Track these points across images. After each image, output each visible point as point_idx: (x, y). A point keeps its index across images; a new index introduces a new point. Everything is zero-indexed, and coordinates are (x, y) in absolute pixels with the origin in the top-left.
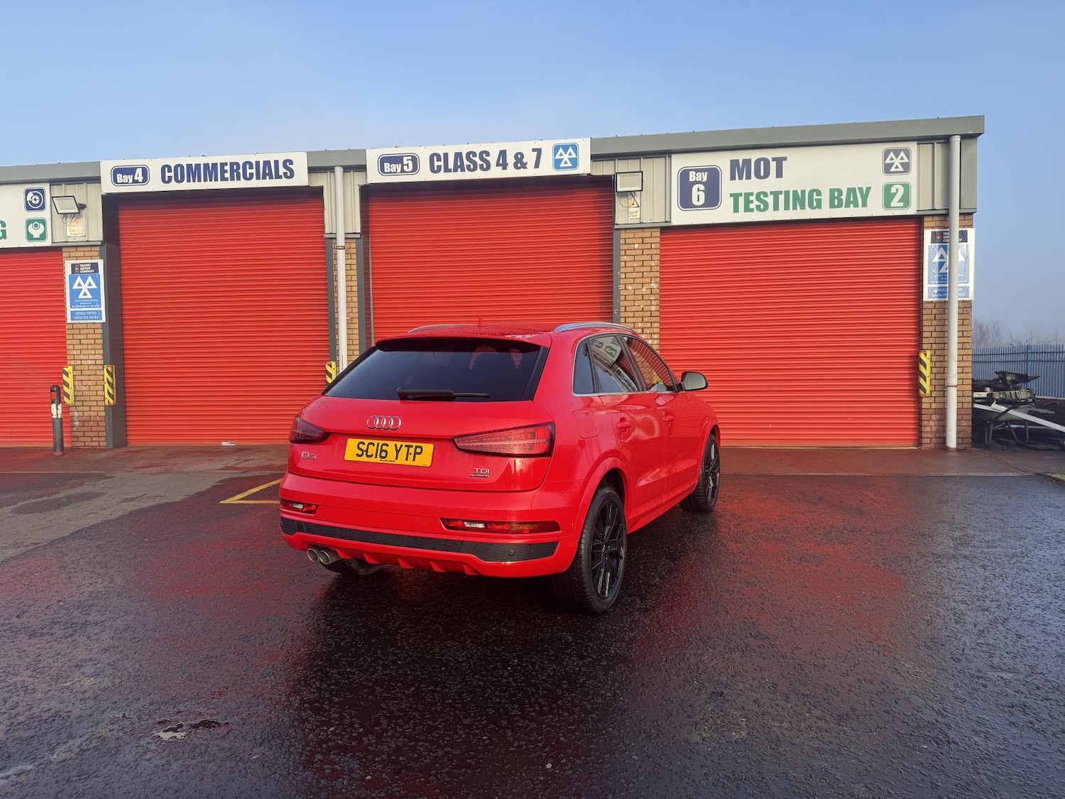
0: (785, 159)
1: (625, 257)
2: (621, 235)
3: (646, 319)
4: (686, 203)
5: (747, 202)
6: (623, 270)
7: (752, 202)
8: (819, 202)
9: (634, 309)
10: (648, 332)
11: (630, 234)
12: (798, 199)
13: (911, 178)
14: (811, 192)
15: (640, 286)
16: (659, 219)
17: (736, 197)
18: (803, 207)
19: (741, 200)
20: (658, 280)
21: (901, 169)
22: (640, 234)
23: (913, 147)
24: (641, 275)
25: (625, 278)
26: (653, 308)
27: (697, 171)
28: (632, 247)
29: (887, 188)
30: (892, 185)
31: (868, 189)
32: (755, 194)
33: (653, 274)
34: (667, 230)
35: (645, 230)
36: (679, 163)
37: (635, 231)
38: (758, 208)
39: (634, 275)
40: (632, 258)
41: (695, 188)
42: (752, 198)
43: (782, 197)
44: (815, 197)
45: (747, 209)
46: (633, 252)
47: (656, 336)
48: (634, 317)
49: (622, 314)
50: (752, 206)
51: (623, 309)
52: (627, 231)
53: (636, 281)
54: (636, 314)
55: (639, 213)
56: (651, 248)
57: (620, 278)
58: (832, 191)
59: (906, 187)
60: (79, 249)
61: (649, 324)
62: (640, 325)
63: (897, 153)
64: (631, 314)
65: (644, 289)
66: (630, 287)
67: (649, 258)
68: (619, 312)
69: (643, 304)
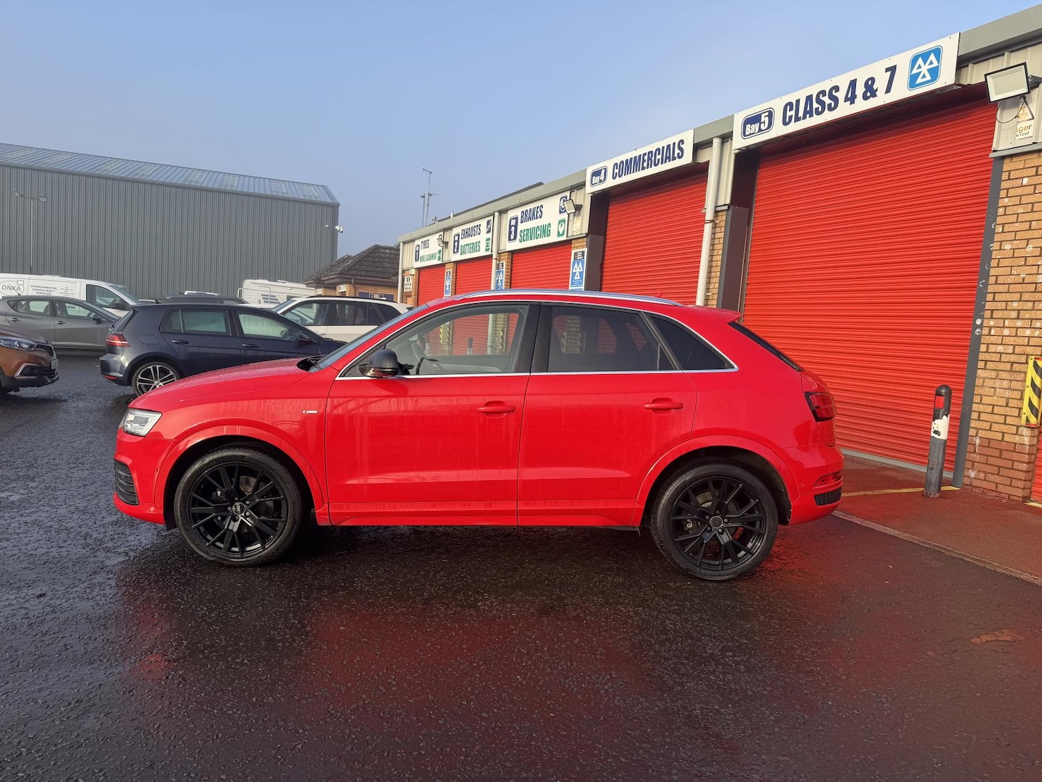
1: (1006, 200)
2: (1005, 166)
3: (1027, 298)
6: (999, 220)
9: (1010, 279)
10: (1027, 316)
11: (1017, 163)
15: (1024, 244)
24: (1027, 226)
25: (1003, 232)
28: (1018, 182)
35: (1040, 154)
39: (1017, 226)
40: (1016, 200)
46: (1019, 191)
49: (990, 289)
51: (992, 280)
52: (1015, 159)
53: (1019, 236)
54: (1012, 288)
55: (1033, 128)
57: (993, 232)
60: (579, 241)
61: (1030, 304)
62: (1015, 305)
64: (1003, 288)
65: (1029, 248)
66: (1007, 246)
68: (986, 285)
69: (1023, 272)
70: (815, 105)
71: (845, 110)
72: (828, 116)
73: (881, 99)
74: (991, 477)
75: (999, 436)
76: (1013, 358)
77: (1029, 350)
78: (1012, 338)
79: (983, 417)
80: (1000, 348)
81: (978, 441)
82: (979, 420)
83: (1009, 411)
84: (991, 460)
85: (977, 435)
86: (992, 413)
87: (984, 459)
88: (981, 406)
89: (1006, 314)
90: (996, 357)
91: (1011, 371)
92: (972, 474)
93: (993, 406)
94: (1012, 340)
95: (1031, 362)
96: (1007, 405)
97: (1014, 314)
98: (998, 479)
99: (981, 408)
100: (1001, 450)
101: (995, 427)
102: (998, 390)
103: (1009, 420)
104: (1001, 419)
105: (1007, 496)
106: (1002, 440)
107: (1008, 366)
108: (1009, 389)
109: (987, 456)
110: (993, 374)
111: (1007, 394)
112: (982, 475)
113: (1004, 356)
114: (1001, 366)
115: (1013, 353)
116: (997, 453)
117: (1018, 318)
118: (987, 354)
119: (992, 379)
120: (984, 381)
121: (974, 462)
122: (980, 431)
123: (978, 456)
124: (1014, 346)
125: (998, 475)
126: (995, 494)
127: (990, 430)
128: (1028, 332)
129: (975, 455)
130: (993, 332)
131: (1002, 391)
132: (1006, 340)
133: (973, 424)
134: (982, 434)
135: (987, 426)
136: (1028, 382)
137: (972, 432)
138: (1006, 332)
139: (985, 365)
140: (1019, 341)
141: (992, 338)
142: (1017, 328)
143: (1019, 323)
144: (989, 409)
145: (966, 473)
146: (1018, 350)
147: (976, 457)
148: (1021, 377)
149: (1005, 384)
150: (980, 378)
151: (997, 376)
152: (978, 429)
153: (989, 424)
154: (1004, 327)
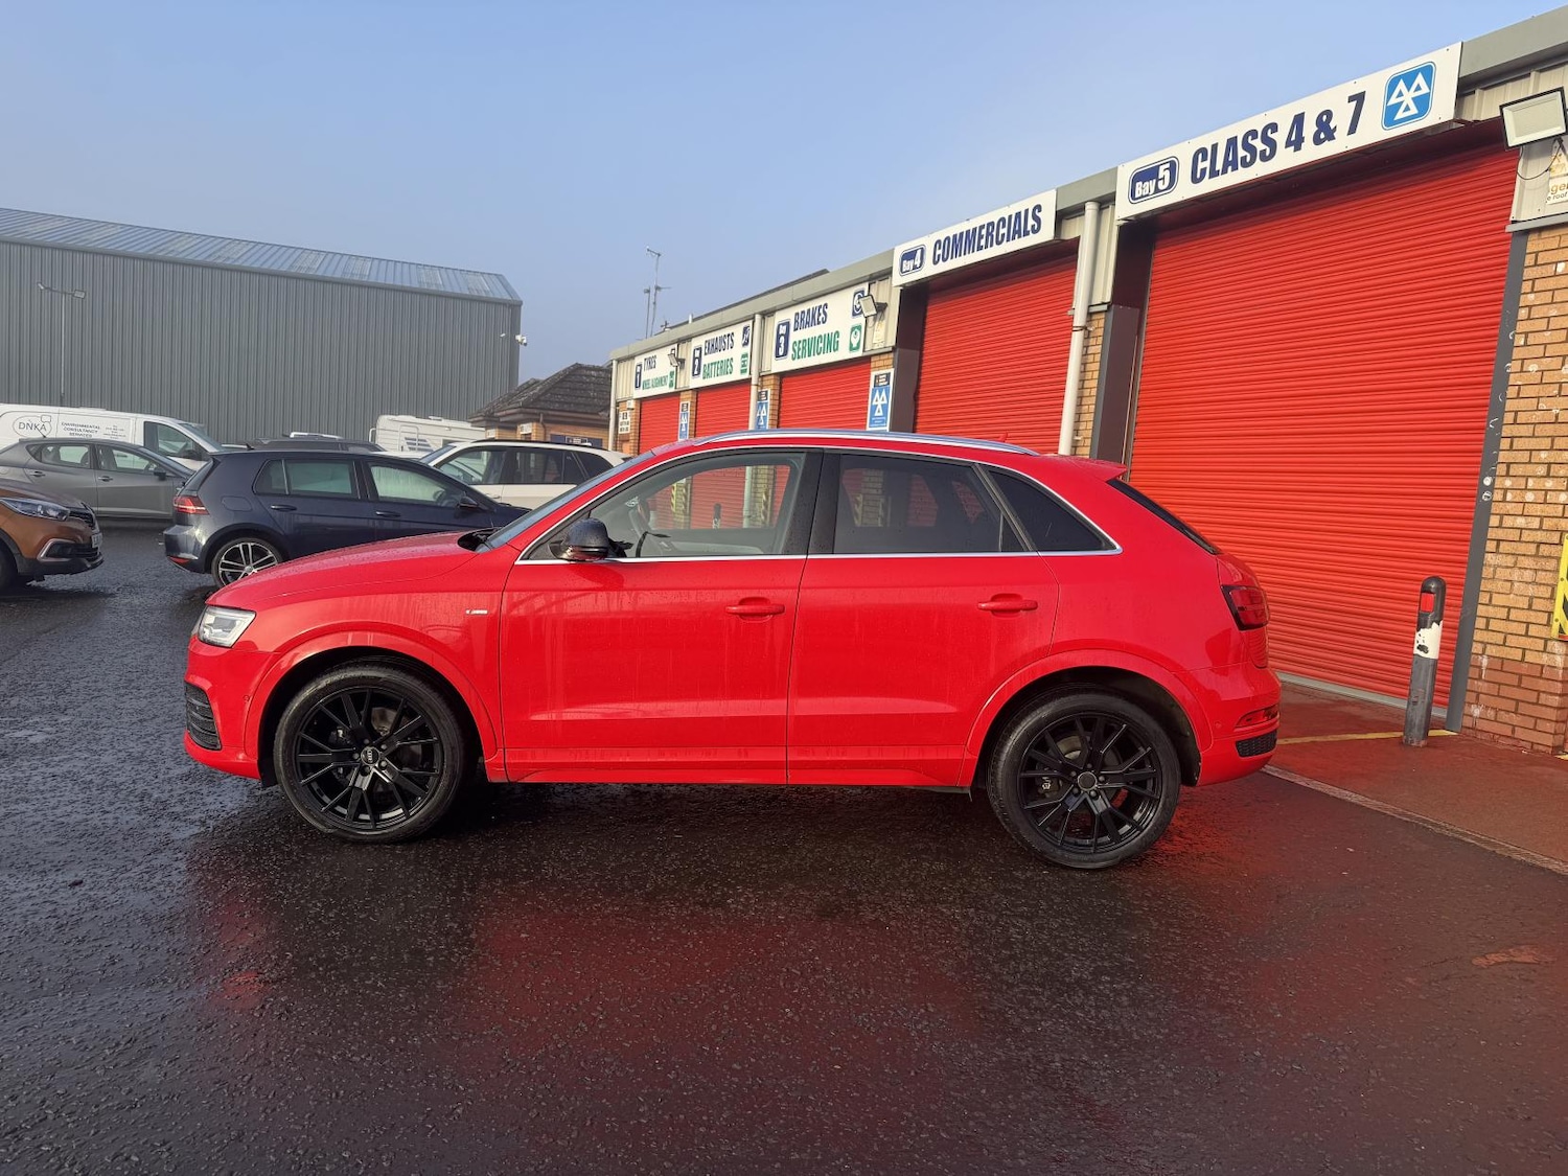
1: (1532, 296)
2: (1529, 244)
3: (1559, 442)
6: (1521, 327)
9: (1537, 417)
10: (1561, 473)
11: (1548, 241)
15: (1558, 365)
24: (1562, 336)
25: (1526, 345)
28: (1550, 270)
37: (1561, 232)
39: (1547, 337)
40: (1547, 297)
46: (1551, 283)
48: (1533, 437)
49: (1506, 431)
51: (1509, 418)
52: (1545, 235)
53: (1550, 350)
54: (1539, 430)
57: (1511, 345)
60: (882, 357)
62: (1543, 455)
64: (1526, 430)
66: (1533, 367)
68: (1500, 425)
69: (1557, 406)
70: (1241, 153)
71: (1286, 160)
72: (1260, 170)
73: (1342, 144)
74: (1504, 717)
75: (1518, 655)
76: (1540, 536)
77: (1564, 524)
78: (1539, 506)
79: (1493, 625)
80: (1521, 522)
81: (1485, 662)
82: (1487, 629)
83: (1532, 617)
84: (1505, 691)
85: (1484, 653)
86: (1508, 619)
87: (1494, 689)
88: (1490, 608)
89: (1529, 470)
90: (1515, 535)
91: (1536, 556)
92: (1477, 711)
93: (1509, 608)
94: (1538, 509)
96: (1530, 608)
97: (1542, 470)
98: (1516, 719)
99: (1491, 612)
100: (1521, 676)
101: (1511, 641)
102: (1516, 584)
103: (1533, 630)
104: (1521, 629)
105: (1528, 746)
106: (1522, 661)
107: (1532, 549)
108: (1534, 583)
109: (1499, 684)
110: (1510, 560)
111: (1531, 590)
112: (1491, 714)
113: (1525, 533)
114: (1522, 548)
115: (1540, 529)
116: (1515, 680)
117: (1548, 476)
118: (1500, 531)
119: (1507, 567)
120: (1495, 572)
121: (1478, 694)
122: (1489, 646)
123: (1486, 684)
124: (1542, 518)
125: (1516, 713)
126: (1510, 742)
127: (1504, 645)
128: (1563, 497)
129: (1480, 683)
130: (1509, 497)
131: (1522, 586)
132: (1530, 509)
133: (1478, 636)
134: (1491, 650)
135: (1499, 638)
136: (1563, 573)
137: (1477, 648)
138: (1530, 496)
139: (1498, 546)
140: (1549, 510)
141: (1509, 506)
142: (1547, 491)
143: (1549, 484)
144: (1503, 613)
145: (1466, 711)
146: (1547, 524)
147: (1482, 686)
148: (1551, 564)
149: (1528, 575)
150: (1490, 566)
151: (1516, 563)
152: (1485, 644)
153: (1502, 636)
154: (1526, 489)
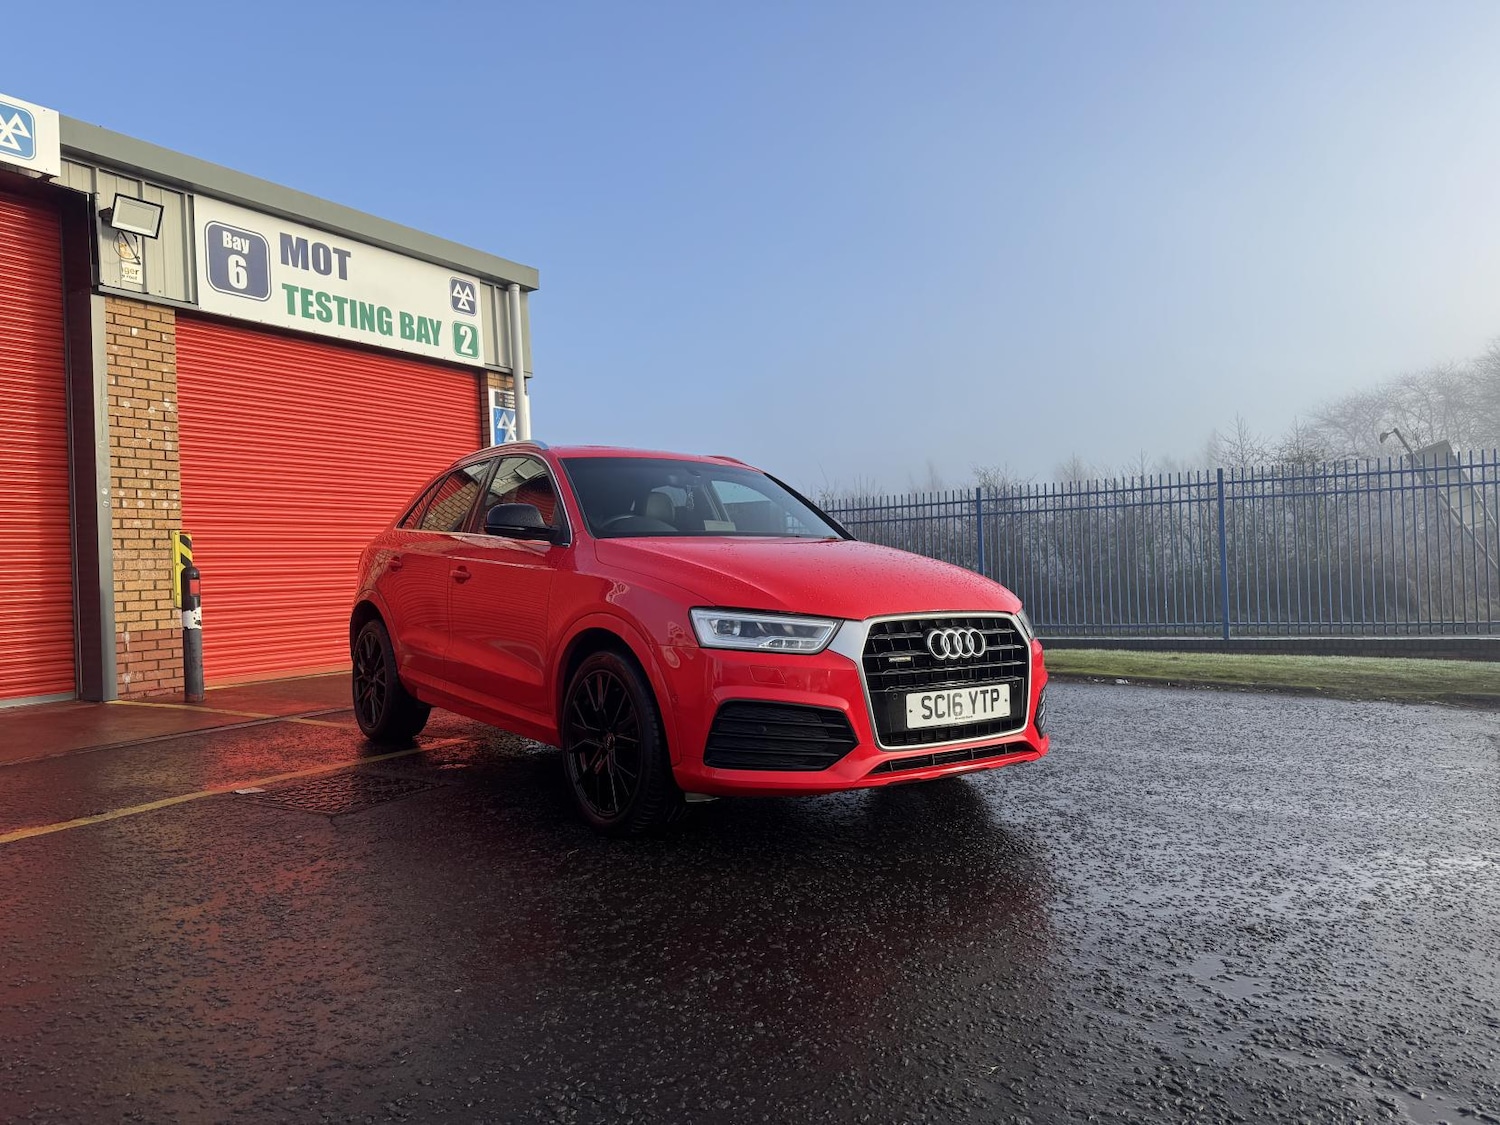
0: (349, 254)
1: (115, 347)
2: (106, 305)
3: (156, 464)
4: (220, 280)
5: (306, 304)
6: (111, 370)
7: (311, 304)
8: (389, 325)
9: (135, 443)
10: (161, 487)
11: (122, 308)
12: (367, 316)
13: (477, 320)
14: (381, 310)
15: (144, 404)
16: (176, 294)
17: (290, 290)
18: (372, 329)
19: (298, 296)
20: (175, 398)
21: (467, 308)
22: (140, 311)
23: (476, 283)
24: (144, 384)
25: (117, 385)
26: (169, 446)
27: (234, 233)
28: (127, 331)
29: (457, 327)
30: (462, 325)
31: (439, 323)
32: (314, 293)
33: (167, 387)
34: (188, 316)
35: (149, 307)
36: (206, 212)
37: (132, 304)
38: (319, 314)
39: (132, 382)
40: (128, 352)
41: (232, 259)
42: (312, 298)
43: (347, 307)
44: (385, 319)
45: (306, 314)
46: (129, 342)
47: (175, 496)
48: (135, 458)
49: (113, 451)
50: (312, 310)
51: (116, 442)
52: (118, 301)
53: (137, 393)
54: (138, 453)
55: (140, 276)
56: (161, 341)
57: (106, 384)
58: (403, 315)
59: (474, 330)
61: (162, 473)
62: (146, 473)
63: (463, 286)
64: (130, 453)
65: (152, 410)
66: (126, 404)
67: (158, 357)
68: (108, 447)
69: (150, 436)
74: (150, 675)
75: (153, 626)
76: (154, 534)
77: (170, 524)
78: (149, 512)
79: (130, 606)
80: (137, 523)
81: (127, 637)
82: (125, 610)
83: (157, 595)
84: (147, 656)
85: (125, 630)
86: (140, 600)
87: (138, 656)
88: (125, 594)
89: (138, 484)
91: (154, 548)
92: (127, 678)
93: (140, 591)
94: (149, 514)
95: (177, 538)
97: (147, 484)
98: (159, 674)
99: (125, 596)
100: (157, 641)
101: (146, 616)
102: (142, 572)
103: (161, 605)
104: (152, 606)
105: (172, 691)
106: (157, 629)
107: (150, 543)
108: (155, 569)
109: (142, 651)
110: (134, 554)
111: (154, 575)
112: (139, 676)
113: (143, 532)
114: (142, 544)
115: (153, 528)
116: (153, 645)
117: (152, 488)
118: (122, 531)
119: (133, 560)
120: (123, 564)
121: (127, 664)
122: (129, 624)
123: (131, 654)
124: (153, 520)
125: (158, 669)
126: (157, 693)
127: (140, 620)
128: (165, 505)
129: (126, 655)
130: (125, 504)
131: (147, 573)
132: (142, 514)
133: (118, 617)
134: (131, 627)
135: (136, 616)
136: (178, 560)
137: (119, 628)
138: (141, 504)
139: (122, 543)
140: (158, 514)
141: (126, 512)
142: (153, 500)
143: (154, 495)
144: (136, 596)
145: (119, 680)
146: (158, 524)
147: (128, 657)
148: (166, 554)
149: (150, 565)
150: (118, 560)
151: (139, 556)
152: (126, 622)
153: (138, 613)
154: (137, 498)
